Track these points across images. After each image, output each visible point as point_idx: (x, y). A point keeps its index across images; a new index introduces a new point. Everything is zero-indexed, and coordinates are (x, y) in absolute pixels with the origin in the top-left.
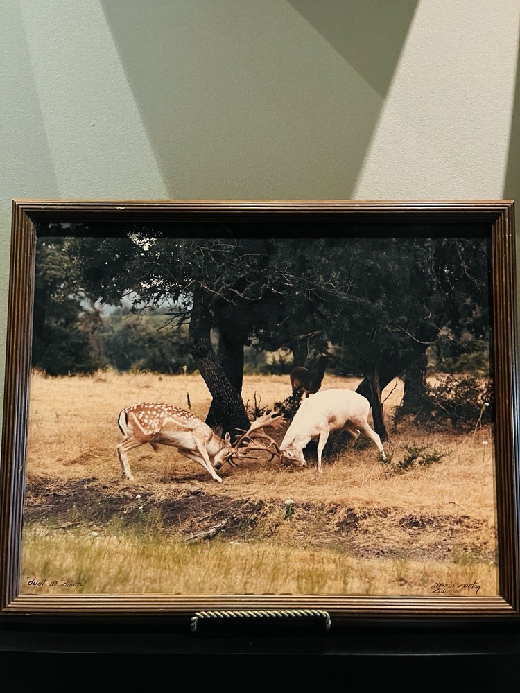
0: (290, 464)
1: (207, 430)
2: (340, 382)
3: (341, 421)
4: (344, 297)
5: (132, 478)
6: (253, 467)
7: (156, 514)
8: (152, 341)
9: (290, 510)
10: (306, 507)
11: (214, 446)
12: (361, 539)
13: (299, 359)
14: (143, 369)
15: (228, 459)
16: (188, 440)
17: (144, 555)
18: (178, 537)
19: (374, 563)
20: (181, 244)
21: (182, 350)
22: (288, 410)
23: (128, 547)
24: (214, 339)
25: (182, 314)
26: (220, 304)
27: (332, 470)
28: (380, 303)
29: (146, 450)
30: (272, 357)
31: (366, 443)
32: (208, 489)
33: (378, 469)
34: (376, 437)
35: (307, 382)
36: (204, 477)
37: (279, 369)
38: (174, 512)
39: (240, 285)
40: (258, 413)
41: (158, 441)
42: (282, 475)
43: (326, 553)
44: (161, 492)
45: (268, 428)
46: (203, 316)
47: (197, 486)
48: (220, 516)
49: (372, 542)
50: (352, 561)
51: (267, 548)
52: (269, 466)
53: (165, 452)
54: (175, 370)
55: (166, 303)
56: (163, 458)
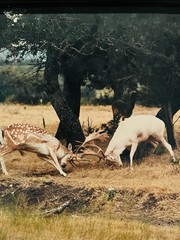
0: (111, 164)
1: (56, 142)
2: (145, 110)
3: (145, 136)
4: (148, 53)
5: (7, 173)
6: (87, 166)
7: (23, 197)
8: (19, 83)
9: (111, 195)
10: (122, 193)
11: (61, 152)
12: (158, 214)
13: (118, 94)
14: (13, 101)
15: (71, 161)
16: (44, 149)
17: (15, 223)
18: (37, 212)
19: (166, 228)
20: (39, 17)
21: (39, 88)
22: (110, 129)
23: (5, 218)
24: (61, 81)
25: (39, 64)
26: (65, 57)
27: (139, 169)
28: (173, 57)
29: (16, 155)
30: (99, 93)
31: (162, 151)
32: (57, 180)
33: (170, 167)
34: (169, 147)
35: (123, 110)
36: (55, 173)
37: (104, 101)
38: (35, 196)
39: (78, 44)
40: (90, 131)
41: (24, 149)
42: (106, 172)
43: (135, 223)
44: (26, 183)
45: (97, 141)
46: (53, 66)
47: (50, 179)
48: (65, 198)
49: (166, 215)
50: (153, 228)
51: (96, 219)
52: (97, 166)
53: (28, 156)
54: (35, 102)
55: (29, 57)
56: (28, 160)
